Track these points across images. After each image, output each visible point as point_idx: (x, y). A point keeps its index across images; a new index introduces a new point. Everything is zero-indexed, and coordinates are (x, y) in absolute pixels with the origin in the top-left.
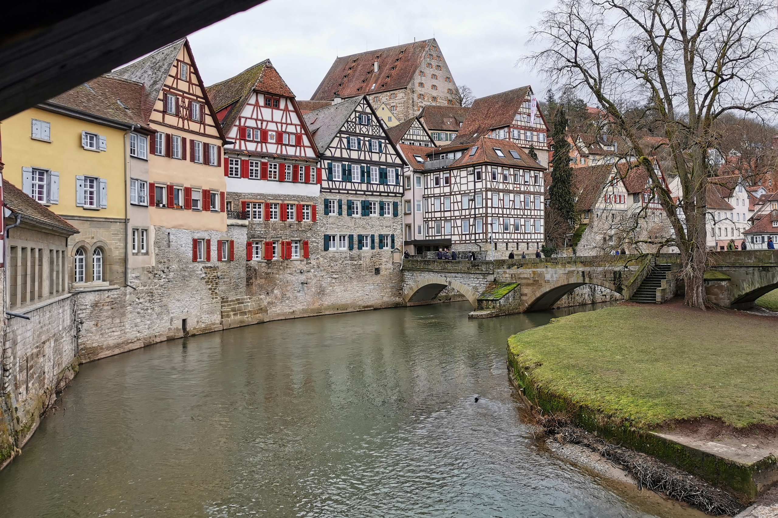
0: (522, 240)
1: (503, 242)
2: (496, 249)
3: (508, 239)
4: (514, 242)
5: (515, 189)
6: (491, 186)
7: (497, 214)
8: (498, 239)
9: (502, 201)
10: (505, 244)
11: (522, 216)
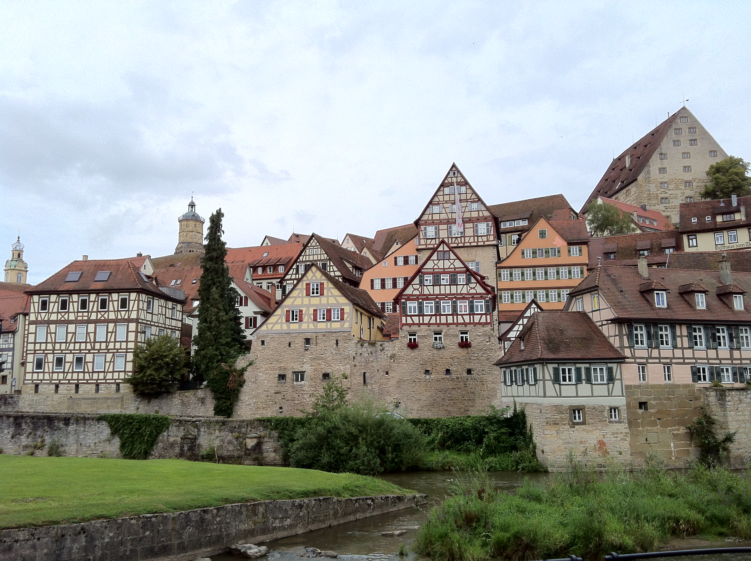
0: (87, 380)
1: (51, 383)
2: (36, 391)
3: (60, 380)
4: (69, 383)
5: (79, 318)
6: (37, 318)
7: (44, 350)
8: (41, 380)
9: (53, 335)
10: (53, 386)
11: (89, 350)
